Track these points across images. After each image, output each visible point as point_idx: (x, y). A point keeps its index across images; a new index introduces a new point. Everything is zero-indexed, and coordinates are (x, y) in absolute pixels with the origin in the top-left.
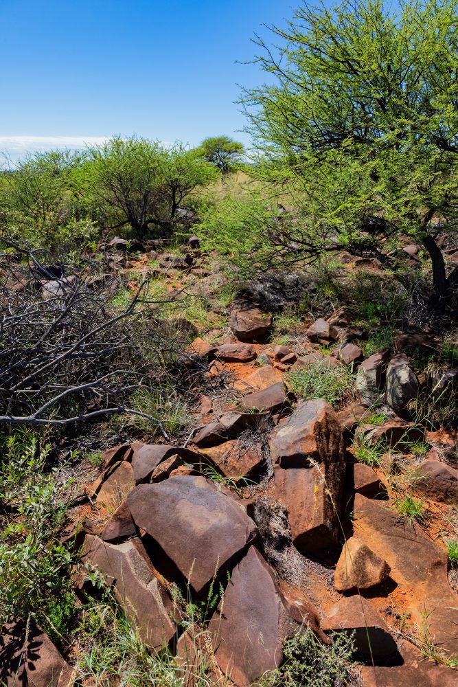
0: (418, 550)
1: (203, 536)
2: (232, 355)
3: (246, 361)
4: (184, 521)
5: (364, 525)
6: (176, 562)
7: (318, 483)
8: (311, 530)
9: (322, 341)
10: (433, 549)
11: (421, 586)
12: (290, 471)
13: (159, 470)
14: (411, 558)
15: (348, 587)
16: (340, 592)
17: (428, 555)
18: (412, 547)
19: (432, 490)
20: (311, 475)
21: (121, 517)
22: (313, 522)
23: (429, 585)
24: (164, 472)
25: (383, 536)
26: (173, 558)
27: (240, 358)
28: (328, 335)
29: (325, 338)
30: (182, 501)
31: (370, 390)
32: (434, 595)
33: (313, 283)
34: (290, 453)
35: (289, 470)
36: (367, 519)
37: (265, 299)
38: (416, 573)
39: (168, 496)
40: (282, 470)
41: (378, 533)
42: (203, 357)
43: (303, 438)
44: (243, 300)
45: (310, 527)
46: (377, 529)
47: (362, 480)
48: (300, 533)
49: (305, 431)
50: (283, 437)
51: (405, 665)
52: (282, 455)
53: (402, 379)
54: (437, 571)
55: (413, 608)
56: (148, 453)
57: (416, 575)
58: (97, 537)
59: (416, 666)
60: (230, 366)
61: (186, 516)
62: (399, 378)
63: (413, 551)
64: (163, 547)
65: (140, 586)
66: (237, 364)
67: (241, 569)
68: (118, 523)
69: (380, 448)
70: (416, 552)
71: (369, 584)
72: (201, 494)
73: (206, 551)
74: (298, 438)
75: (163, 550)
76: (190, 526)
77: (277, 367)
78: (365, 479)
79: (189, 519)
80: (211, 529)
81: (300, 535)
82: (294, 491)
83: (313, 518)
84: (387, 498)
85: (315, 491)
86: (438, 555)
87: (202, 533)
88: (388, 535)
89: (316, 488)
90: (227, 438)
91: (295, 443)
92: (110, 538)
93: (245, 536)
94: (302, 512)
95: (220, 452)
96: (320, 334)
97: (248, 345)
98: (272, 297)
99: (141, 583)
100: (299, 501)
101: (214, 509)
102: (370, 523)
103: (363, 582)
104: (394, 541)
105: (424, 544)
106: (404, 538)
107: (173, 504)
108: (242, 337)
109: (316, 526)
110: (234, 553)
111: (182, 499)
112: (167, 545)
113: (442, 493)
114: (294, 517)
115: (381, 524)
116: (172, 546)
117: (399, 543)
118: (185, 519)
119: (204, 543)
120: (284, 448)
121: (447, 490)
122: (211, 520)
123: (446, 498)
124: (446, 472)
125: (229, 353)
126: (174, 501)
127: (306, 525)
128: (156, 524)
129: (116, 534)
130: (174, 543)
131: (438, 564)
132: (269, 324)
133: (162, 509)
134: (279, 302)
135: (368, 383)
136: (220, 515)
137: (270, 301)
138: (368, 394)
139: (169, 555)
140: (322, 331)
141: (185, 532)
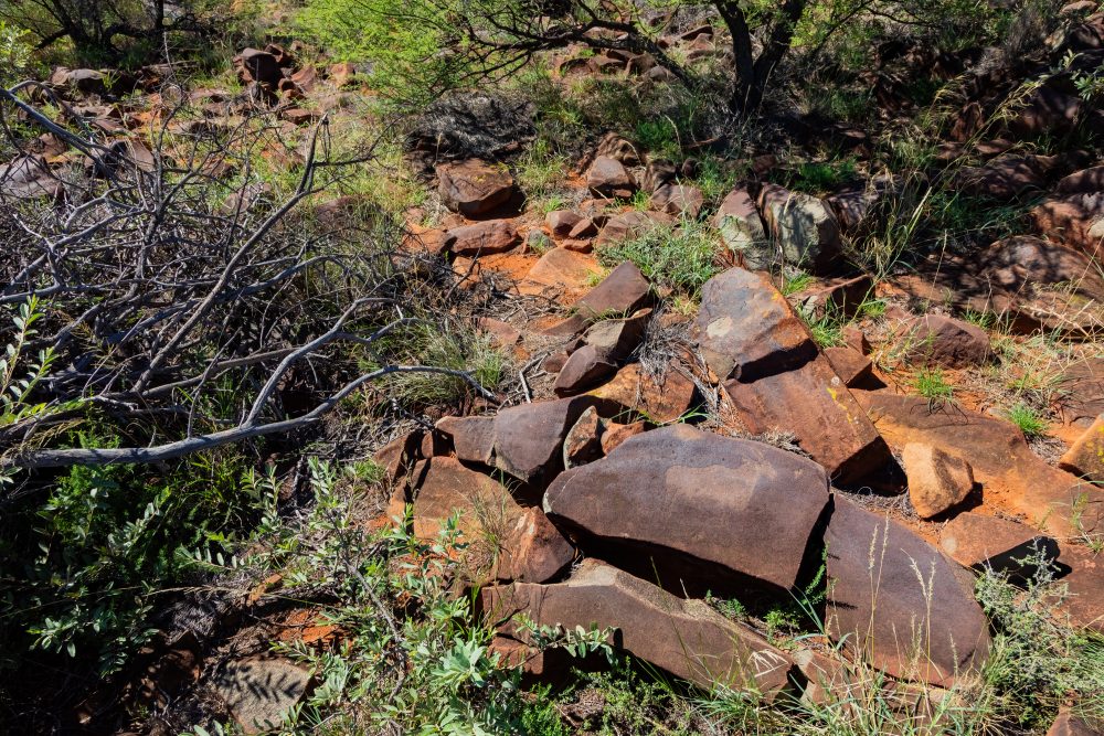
0: (981, 433)
1: (749, 507)
2: (479, 244)
3: (507, 249)
4: (697, 499)
5: (888, 427)
6: (724, 561)
7: (830, 385)
8: (860, 451)
9: (619, 192)
10: (999, 426)
11: (1012, 475)
12: (761, 384)
13: (577, 440)
14: (979, 447)
15: (942, 508)
16: (927, 520)
17: (997, 435)
18: (971, 433)
19: (935, 356)
20: (809, 377)
21: (546, 536)
22: (858, 439)
23: (1020, 471)
24: (592, 440)
25: (924, 432)
26: (714, 559)
27: (496, 245)
28: (627, 180)
29: (623, 186)
30: (670, 470)
31: (757, 245)
32: (1034, 480)
33: (531, 106)
34: (757, 354)
35: (757, 382)
36: (888, 417)
37: (460, 144)
38: (996, 462)
39: (638, 471)
40: (744, 387)
41: (915, 430)
42: (440, 255)
43: (774, 327)
44: (422, 152)
45: (857, 447)
46: (911, 426)
47: (849, 369)
48: (841, 461)
49: (772, 315)
50: (726, 336)
51: (1075, 570)
52: (741, 363)
53: (815, 217)
54: (1018, 450)
55: (1019, 504)
56: (524, 421)
57: (998, 464)
58: (518, 584)
59: (1093, 565)
60: (488, 263)
61: (697, 490)
62: (810, 218)
63: (975, 438)
64: (684, 549)
65: (679, 620)
66: (493, 257)
67: (838, 533)
68: (548, 547)
69: (830, 321)
70: (978, 437)
71: (963, 494)
72: (699, 449)
73: (768, 527)
74: (764, 329)
75: (686, 554)
76: (715, 502)
77: (569, 248)
78: (853, 367)
79: (702, 492)
80: (756, 493)
81: (842, 465)
82: (790, 409)
83: (855, 434)
84: (884, 386)
85: (834, 397)
86: (1009, 430)
87: (744, 505)
88: (930, 428)
89: (834, 393)
90: (616, 365)
91: (760, 337)
92: (547, 576)
93: (820, 483)
94: (828, 432)
95: (626, 389)
96: (613, 180)
97: (500, 222)
98: (473, 139)
99: (678, 616)
100: (813, 420)
101: (741, 463)
102: (897, 422)
103: (956, 495)
104: (943, 433)
105: (983, 424)
106: (953, 424)
107: (655, 482)
108: (471, 212)
109: (869, 442)
110: (818, 512)
111: (668, 468)
112: (689, 543)
113: (949, 357)
114: (815, 443)
115: (912, 418)
116: (700, 542)
117: (951, 434)
118: (698, 494)
119: (757, 519)
120: (740, 350)
121: (956, 351)
122: (747, 481)
123: (955, 361)
124: (950, 326)
125: (474, 241)
126: (656, 475)
127: (846, 446)
128: (645, 520)
129: (555, 567)
130: (701, 537)
131: (1015, 442)
132: (511, 181)
133: (640, 494)
134: (488, 145)
135: (753, 235)
136: (757, 468)
137: (471, 145)
138: (756, 254)
139: (703, 557)
140: (615, 176)
141: (710, 514)
